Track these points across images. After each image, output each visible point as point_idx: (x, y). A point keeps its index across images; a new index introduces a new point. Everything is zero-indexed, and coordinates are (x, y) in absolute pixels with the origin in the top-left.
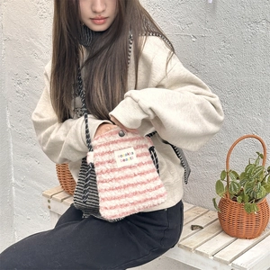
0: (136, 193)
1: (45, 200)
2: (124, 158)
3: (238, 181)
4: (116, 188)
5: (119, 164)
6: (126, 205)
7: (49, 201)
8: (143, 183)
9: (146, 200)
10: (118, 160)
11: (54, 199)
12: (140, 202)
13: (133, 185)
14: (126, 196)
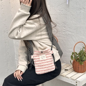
0: (45, 68)
2: (42, 58)
3: (78, 55)
4: (40, 66)
5: (41, 59)
6: (43, 71)
8: (47, 65)
9: (48, 70)
10: (40, 58)
12: (47, 70)
13: (45, 65)
14: (43, 68)
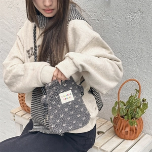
1: (12, 115)
7: (14, 116)
11: (17, 115)
